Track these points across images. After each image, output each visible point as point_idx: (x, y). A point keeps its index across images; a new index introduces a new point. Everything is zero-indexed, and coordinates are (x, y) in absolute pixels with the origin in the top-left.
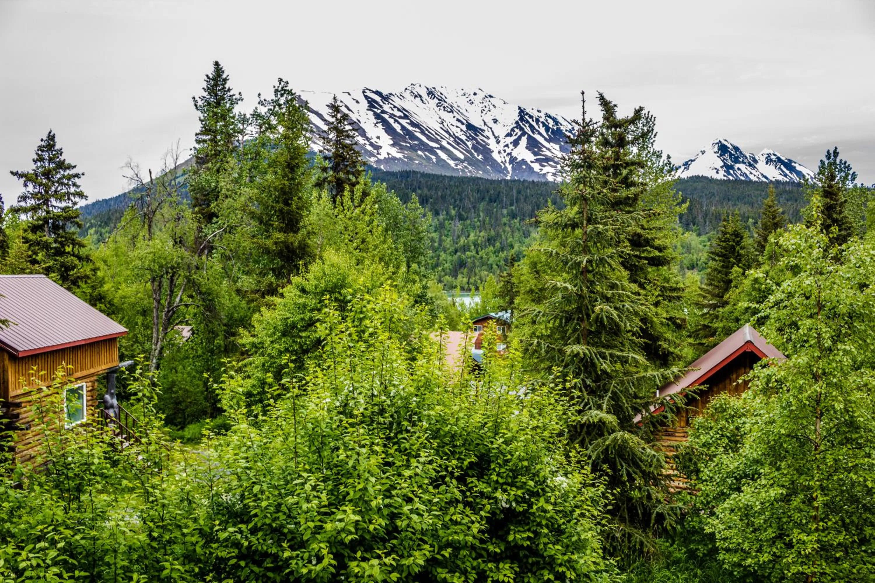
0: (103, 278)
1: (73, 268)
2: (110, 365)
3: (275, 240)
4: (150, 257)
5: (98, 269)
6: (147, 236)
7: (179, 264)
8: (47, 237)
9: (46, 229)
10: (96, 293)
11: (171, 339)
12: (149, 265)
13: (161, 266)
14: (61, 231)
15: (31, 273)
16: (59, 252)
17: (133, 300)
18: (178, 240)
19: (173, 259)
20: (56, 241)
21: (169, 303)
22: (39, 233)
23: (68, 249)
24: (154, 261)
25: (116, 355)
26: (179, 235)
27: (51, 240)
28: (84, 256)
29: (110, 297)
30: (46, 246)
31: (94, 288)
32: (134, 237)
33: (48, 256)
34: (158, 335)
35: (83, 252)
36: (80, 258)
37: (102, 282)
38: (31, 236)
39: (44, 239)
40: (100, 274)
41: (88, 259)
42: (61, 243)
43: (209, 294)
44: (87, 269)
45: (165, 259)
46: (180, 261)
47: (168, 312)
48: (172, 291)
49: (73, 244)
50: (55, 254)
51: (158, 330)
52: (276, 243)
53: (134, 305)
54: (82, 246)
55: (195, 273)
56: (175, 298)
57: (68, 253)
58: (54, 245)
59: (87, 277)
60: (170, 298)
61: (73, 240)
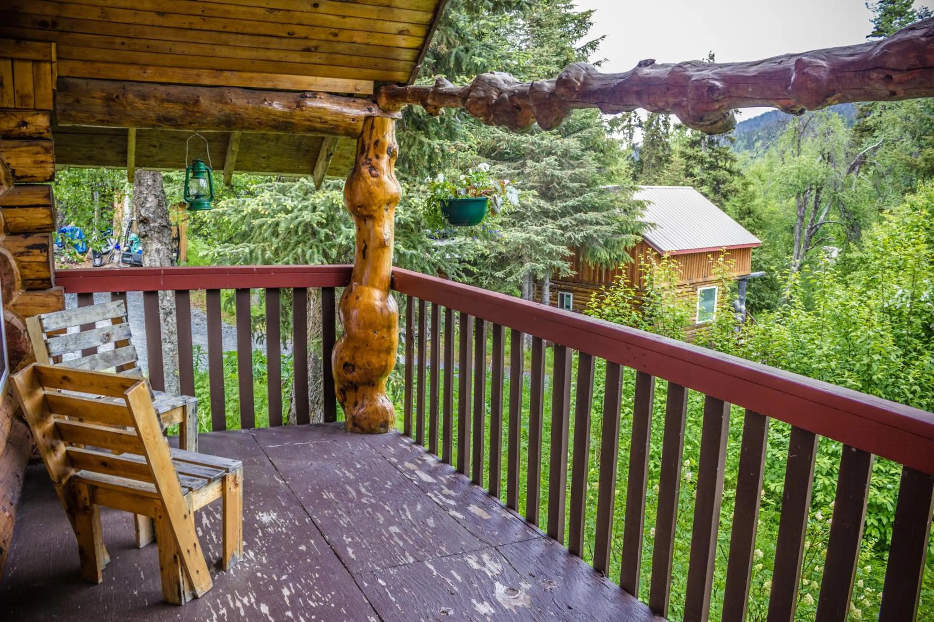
0: (754, 193)
1: (724, 182)
2: (742, 273)
3: (925, 156)
4: (795, 172)
5: (750, 183)
6: (795, 152)
7: (823, 180)
8: (703, 152)
9: (703, 144)
10: (746, 206)
11: (811, 257)
12: (793, 181)
13: (805, 183)
14: (716, 146)
15: (683, 185)
16: (713, 167)
17: (781, 216)
18: (826, 156)
19: (818, 175)
20: (710, 156)
21: (812, 220)
22: (696, 149)
23: (721, 164)
24: (798, 177)
25: (748, 265)
26: (826, 151)
27: (706, 155)
28: (735, 170)
29: (759, 211)
30: (701, 161)
31: (744, 202)
32: (784, 152)
33: (703, 170)
34: (799, 251)
35: (736, 167)
36: (731, 172)
37: (753, 197)
38: (689, 151)
39: (700, 154)
40: (751, 188)
41: (739, 173)
42: (715, 157)
43: (855, 213)
44: (737, 183)
45: (810, 175)
46: (824, 177)
47: (811, 229)
48: (816, 208)
49: (725, 159)
50: (709, 168)
51: (800, 246)
52: (926, 160)
53: (781, 221)
54: (734, 160)
55: (841, 191)
56: (820, 214)
57: (721, 167)
58: (709, 160)
59: (736, 191)
60: (815, 215)
61: (726, 155)
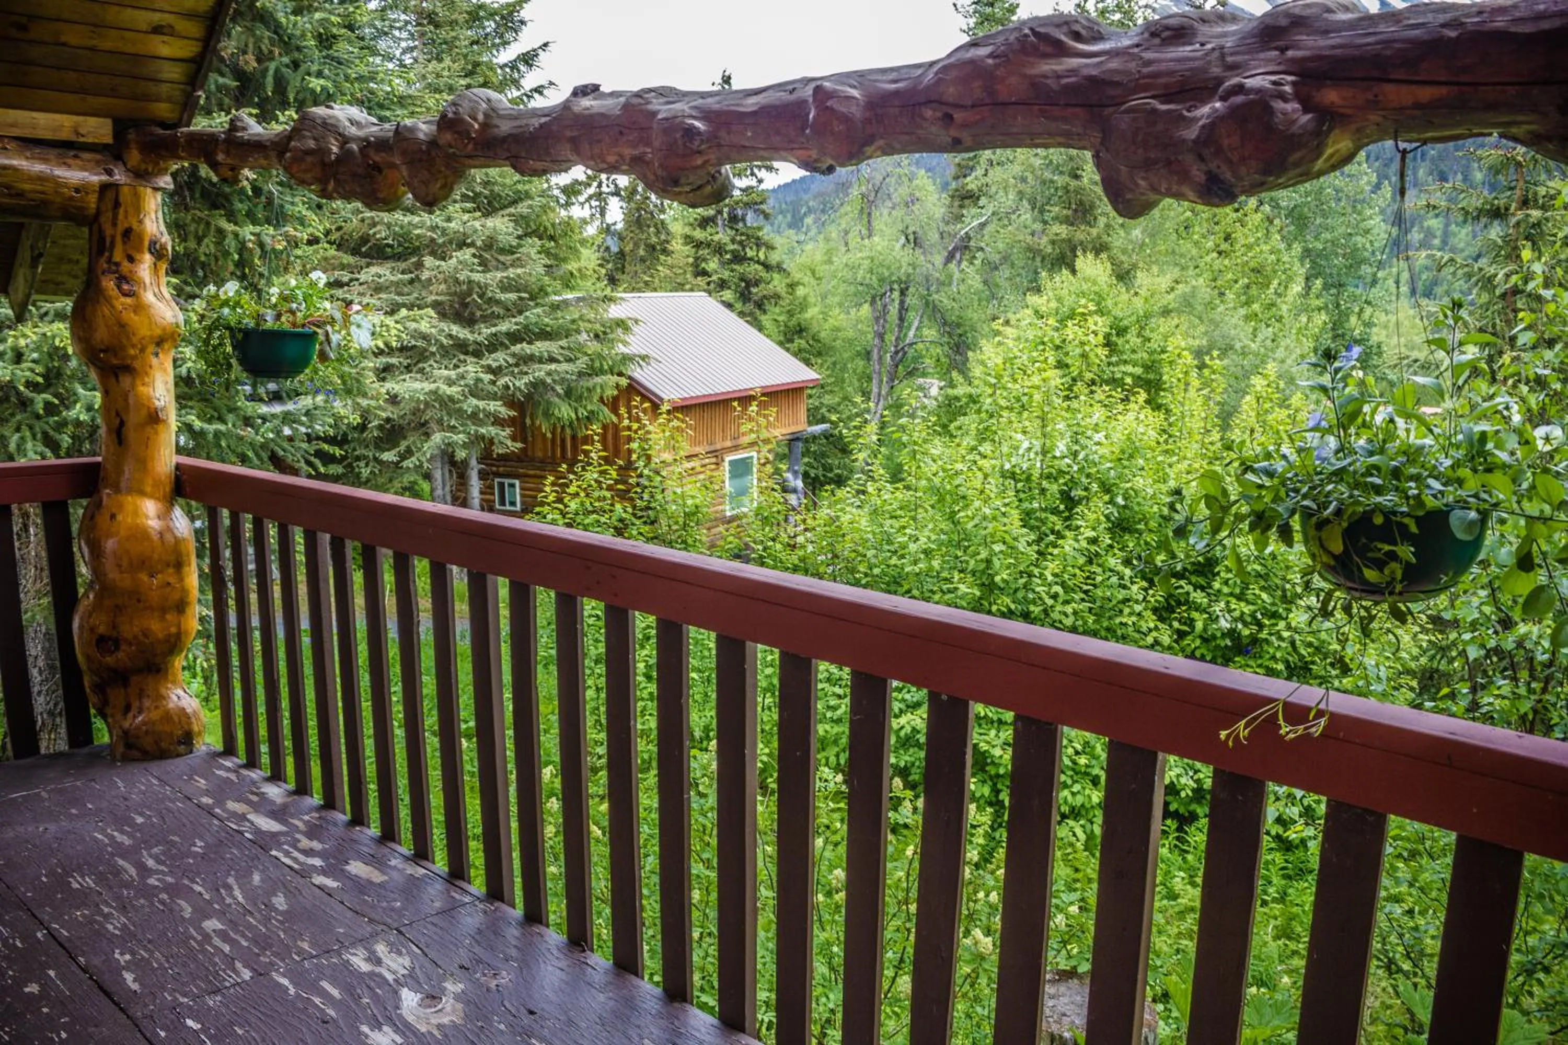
0: (805, 298)
1: (756, 284)
2: (793, 429)
3: (1051, 237)
4: (866, 264)
5: (798, 284)
6: (864, 232)
7: (909, 275)
8: (720, 235)
9: (720, 222)
10: (793, 322)
12: (865, 278)
13: (882, 280)
14: (741, 225)
15: (692, 290)
16: (738, 258)
17: (850, 334)
18: (911, 237)
19: (900, 267)
20: (733, 241)
21: (897, 339)
22: (709, 229)
23: (750, 253)
24: (871, 271)
25: (803, 415)
26: (911, 229)
27: (726, 239)
28: (774, 263)
29: (815, 328)
30: (719, 250)
31: (790, 313)
32: (846, 233)
33: (723, 264)
34: (880, 388)
35: (774, 258)
36: (767, 266)
37: (804, 306)
38: (699, 234)
39: (716, 238)
40: (800, 291)
41: (779, 268)
42: (741, 243)
43: (959, 325)
44: (778, 283)
45: (889, 268)
46: (911, 270)
47: (897, 353)
48: (901, 319)
49: (757, 245)
50: (731, 262)
51: (881, 381)
52: (1053, 242)
53: (850, 342)
54: (770, 247)
55: (938, 292)
56: (909, 328)
57: (751, 259)
58: (731, 247)
59: (777, 296)
60: (900, 331)
61: (758, 238)
